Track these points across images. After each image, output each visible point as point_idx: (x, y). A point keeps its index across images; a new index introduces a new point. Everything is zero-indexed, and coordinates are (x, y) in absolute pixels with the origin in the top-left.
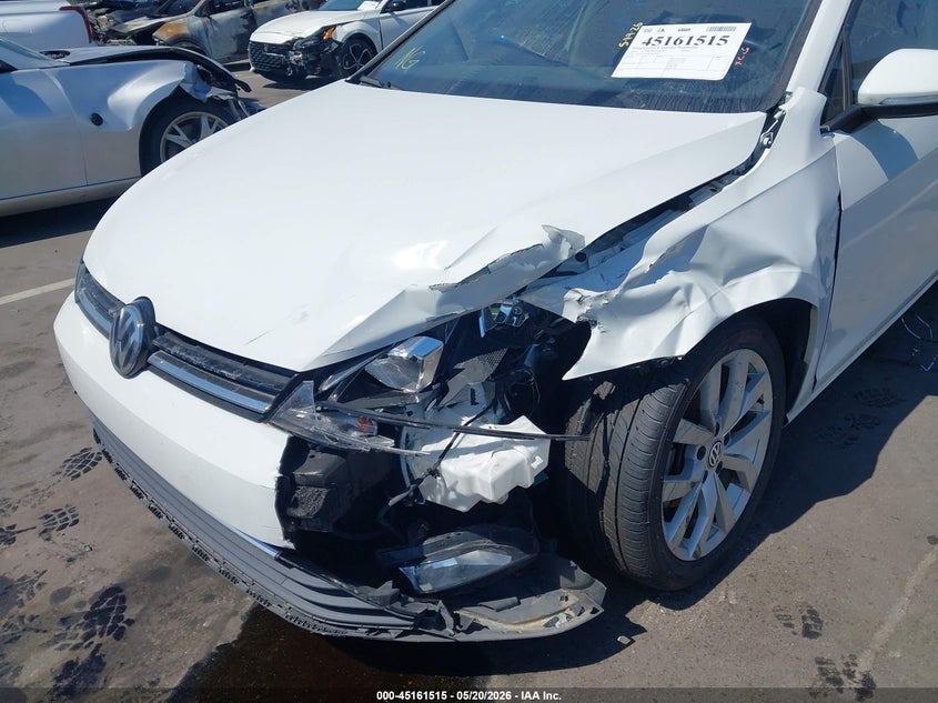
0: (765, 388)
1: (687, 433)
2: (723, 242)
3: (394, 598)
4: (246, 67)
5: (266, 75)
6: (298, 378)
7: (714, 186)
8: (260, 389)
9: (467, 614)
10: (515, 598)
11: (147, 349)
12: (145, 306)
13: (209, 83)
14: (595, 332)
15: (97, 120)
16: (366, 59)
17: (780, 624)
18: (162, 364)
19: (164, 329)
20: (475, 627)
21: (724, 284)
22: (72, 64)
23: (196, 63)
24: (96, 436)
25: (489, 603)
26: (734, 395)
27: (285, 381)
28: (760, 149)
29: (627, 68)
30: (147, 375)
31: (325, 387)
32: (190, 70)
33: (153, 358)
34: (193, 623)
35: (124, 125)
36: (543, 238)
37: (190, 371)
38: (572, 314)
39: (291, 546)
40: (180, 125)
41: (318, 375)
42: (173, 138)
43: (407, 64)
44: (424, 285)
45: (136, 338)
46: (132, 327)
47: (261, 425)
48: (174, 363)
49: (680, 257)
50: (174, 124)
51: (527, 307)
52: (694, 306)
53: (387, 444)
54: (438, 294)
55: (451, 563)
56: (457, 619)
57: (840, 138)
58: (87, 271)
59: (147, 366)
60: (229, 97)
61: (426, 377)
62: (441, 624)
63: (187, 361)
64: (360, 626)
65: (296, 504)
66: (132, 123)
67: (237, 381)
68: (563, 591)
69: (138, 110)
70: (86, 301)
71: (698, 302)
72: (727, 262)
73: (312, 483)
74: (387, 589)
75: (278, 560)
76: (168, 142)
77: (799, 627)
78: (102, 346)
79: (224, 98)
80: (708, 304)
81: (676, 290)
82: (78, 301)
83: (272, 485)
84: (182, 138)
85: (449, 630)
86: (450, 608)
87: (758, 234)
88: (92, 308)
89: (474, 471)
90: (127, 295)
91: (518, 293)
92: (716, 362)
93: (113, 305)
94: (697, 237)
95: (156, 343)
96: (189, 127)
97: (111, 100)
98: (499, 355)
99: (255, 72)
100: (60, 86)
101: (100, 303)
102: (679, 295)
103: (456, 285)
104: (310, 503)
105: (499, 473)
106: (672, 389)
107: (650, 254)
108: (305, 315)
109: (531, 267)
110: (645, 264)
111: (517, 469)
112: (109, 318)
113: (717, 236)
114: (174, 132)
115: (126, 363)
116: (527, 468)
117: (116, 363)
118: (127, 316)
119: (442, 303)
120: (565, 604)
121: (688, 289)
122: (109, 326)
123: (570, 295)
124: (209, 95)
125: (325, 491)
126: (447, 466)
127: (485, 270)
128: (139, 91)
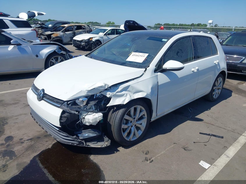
0: (144, 112)
1: (126, 117)
2: (133, 88)
3: (76, 138)
4: (71, 44)
5: (76, 47)
6: (64, 102)
7: (133, 79)
8: (59, 103)
9: (88, 143)
10: (96, 142)
11: (43, 97)
12: (43, 90)
13: (61, 50)
14: (112, 99)
15: (37, 56)
16: (99, 45)
17: (142, 153)
18: (45, 99)
19: (46, 94)
20: (88, 145)
21: (134, 94)
22: (34, 45)
23: (59, 46)
24: (31, 113)
25: (92, 142)
26: (137, 113)
27: (63, 102)
28: (143, 74)
29: (129, 59)
30: (43, 101)
31: (68, 103)
32: (58, 47)
33: (44, 98)
34: (44, 145)
35: (43, 58)
36: (103, 85)
37: (50, 100)
38: (108, 96)
39: (61, 127)
40: (54, 58)
41: (68, 101)
42: (52, 61)
43: (96, 54)
44: (85, 90)
45: (42, 95)
46: (41, 93)
47: (59, 108)
48: (47, 99)
49: (125, 89)
50: (53, 58)
51: (102, 94)
52: (127, 97)
53: (77, 113)
54: (87, 91)
55: (87, 135)
56: (86, 144)
57: (159, 73)
58: (34, 84)
59: (43, 99)
60: (65, 53)
61: (85, 104)
62: (83, 144)
63: (49, 99)
64: (70, 143)
65: (62, 120)
66: (44, 57)
67: (56, 102)
68: (104, 142)
69: (46, 55)
70: (33, 89)
71: (128, 96)
72: (134, 91)
73: (65, 117)
74: (75, 137)
75: (58, 131)
76: (51, 61)
77: (145, 153)
78: (36, 97)
79: (64, 53)
80: (130, 97)
81: (124, 94)
82: (32, 89)
83: (59, 116)
84: (54, 61)
85: (84, 145)
86: (86, 142)
87: (139, 87)
88: (34, 91)
89: (89, 118)
90: (40, 88)
91: (100, 92)
92: (133, 106)
93: (38, 90)
94: (129, 86)
95: (45, 96)
96: (56, 59)
97: (40, 52)
98: (97, 101)
99: (73, 46)
100: (30, 49)
101: (36, 89)
102: (125, 95)
103: (90, 90)
104: (64, 120)
105: (93, 118)
106: (124, 109)
107: (120, 88)
108: (67, 93)
109: (102, 89)
110: (119, 89)
111: (96, 118)
112: (37, 92)
113: (132, 87)
114: (52, 59)
115: (39, 99)
116: (98, 119)
117: (38, 99)
118: (40, 91)
119: (87, 93)
120: (105, 144)
121: (127, 94)
122: (37, 93)
123: (107, 93)
124: (61, 53)
125: (66, 118)
126: (86, 117)
127: (94, 88)
128: (46, 51)
